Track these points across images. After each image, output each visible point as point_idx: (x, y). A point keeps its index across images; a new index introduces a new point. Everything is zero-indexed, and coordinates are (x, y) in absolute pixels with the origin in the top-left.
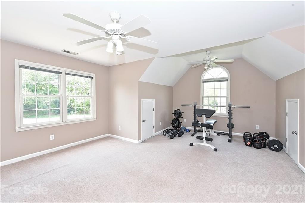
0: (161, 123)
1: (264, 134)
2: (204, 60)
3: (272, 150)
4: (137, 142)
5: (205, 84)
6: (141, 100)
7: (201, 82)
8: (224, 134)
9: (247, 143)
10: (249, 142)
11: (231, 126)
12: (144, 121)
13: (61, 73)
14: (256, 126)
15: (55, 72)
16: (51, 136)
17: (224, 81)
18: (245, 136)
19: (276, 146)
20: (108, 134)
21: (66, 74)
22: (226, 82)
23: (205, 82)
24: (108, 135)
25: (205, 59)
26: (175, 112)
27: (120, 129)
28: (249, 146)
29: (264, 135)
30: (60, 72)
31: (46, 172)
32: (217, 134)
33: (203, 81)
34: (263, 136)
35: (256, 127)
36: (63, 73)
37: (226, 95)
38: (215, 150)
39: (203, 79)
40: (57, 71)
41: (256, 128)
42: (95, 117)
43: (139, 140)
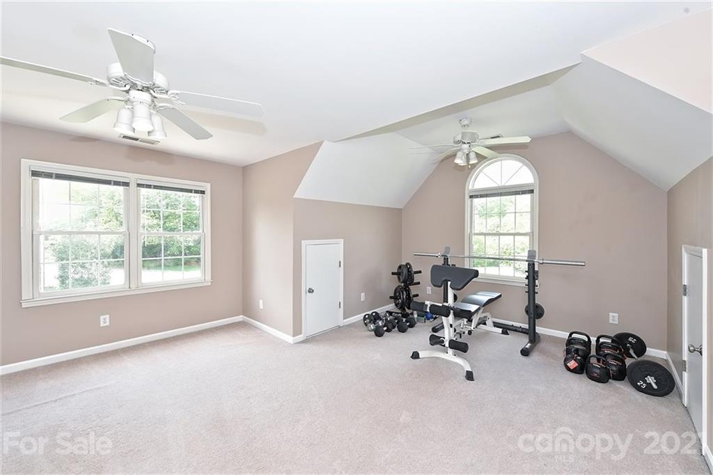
0: (363, 295)
1: (630, 339)
2: (454, 142)
3: (639, 389)
4: (290, 339)
5: (476, 200)
6: (303, 242)
7: (467, 197)
8: (522, 332)
9: (568, 364)
10: (573, 362)
11: (535, 312)
12: (311, 291)
13: (126, 184)
14: (611, 314)
15: (112, 182)
16: (102, 317)
17: (524, 192)
18: (570, 341)
19: (651, 380)
20: (242, 316)
21: (139, 185)
22: (528, 196)
23: (477, 196)
24: (240, 318)
25: (457, 140)
26: (399, 271)
27: (261, 307)
28: (574, 371)
29: (630, 343)
30: (123, 182)
31: (52, 401)
32: (501, 329)
33: (471, 194)
34: (626, 344)
35: (611, 318)
36: (133, 185)
37: (527, 229)
38: (470, 376)
39: (470, 188)
40: (115, 180)
41: (611, 321)
42: (208, 277)
43: (294, 336)
